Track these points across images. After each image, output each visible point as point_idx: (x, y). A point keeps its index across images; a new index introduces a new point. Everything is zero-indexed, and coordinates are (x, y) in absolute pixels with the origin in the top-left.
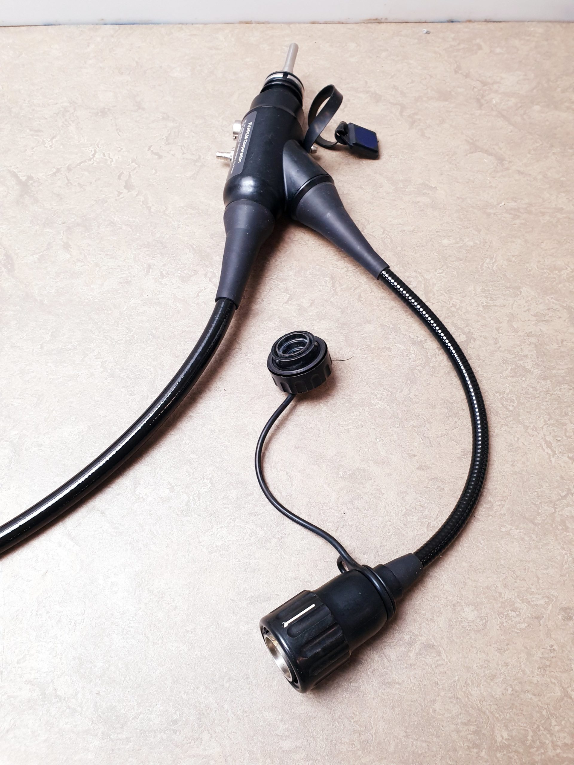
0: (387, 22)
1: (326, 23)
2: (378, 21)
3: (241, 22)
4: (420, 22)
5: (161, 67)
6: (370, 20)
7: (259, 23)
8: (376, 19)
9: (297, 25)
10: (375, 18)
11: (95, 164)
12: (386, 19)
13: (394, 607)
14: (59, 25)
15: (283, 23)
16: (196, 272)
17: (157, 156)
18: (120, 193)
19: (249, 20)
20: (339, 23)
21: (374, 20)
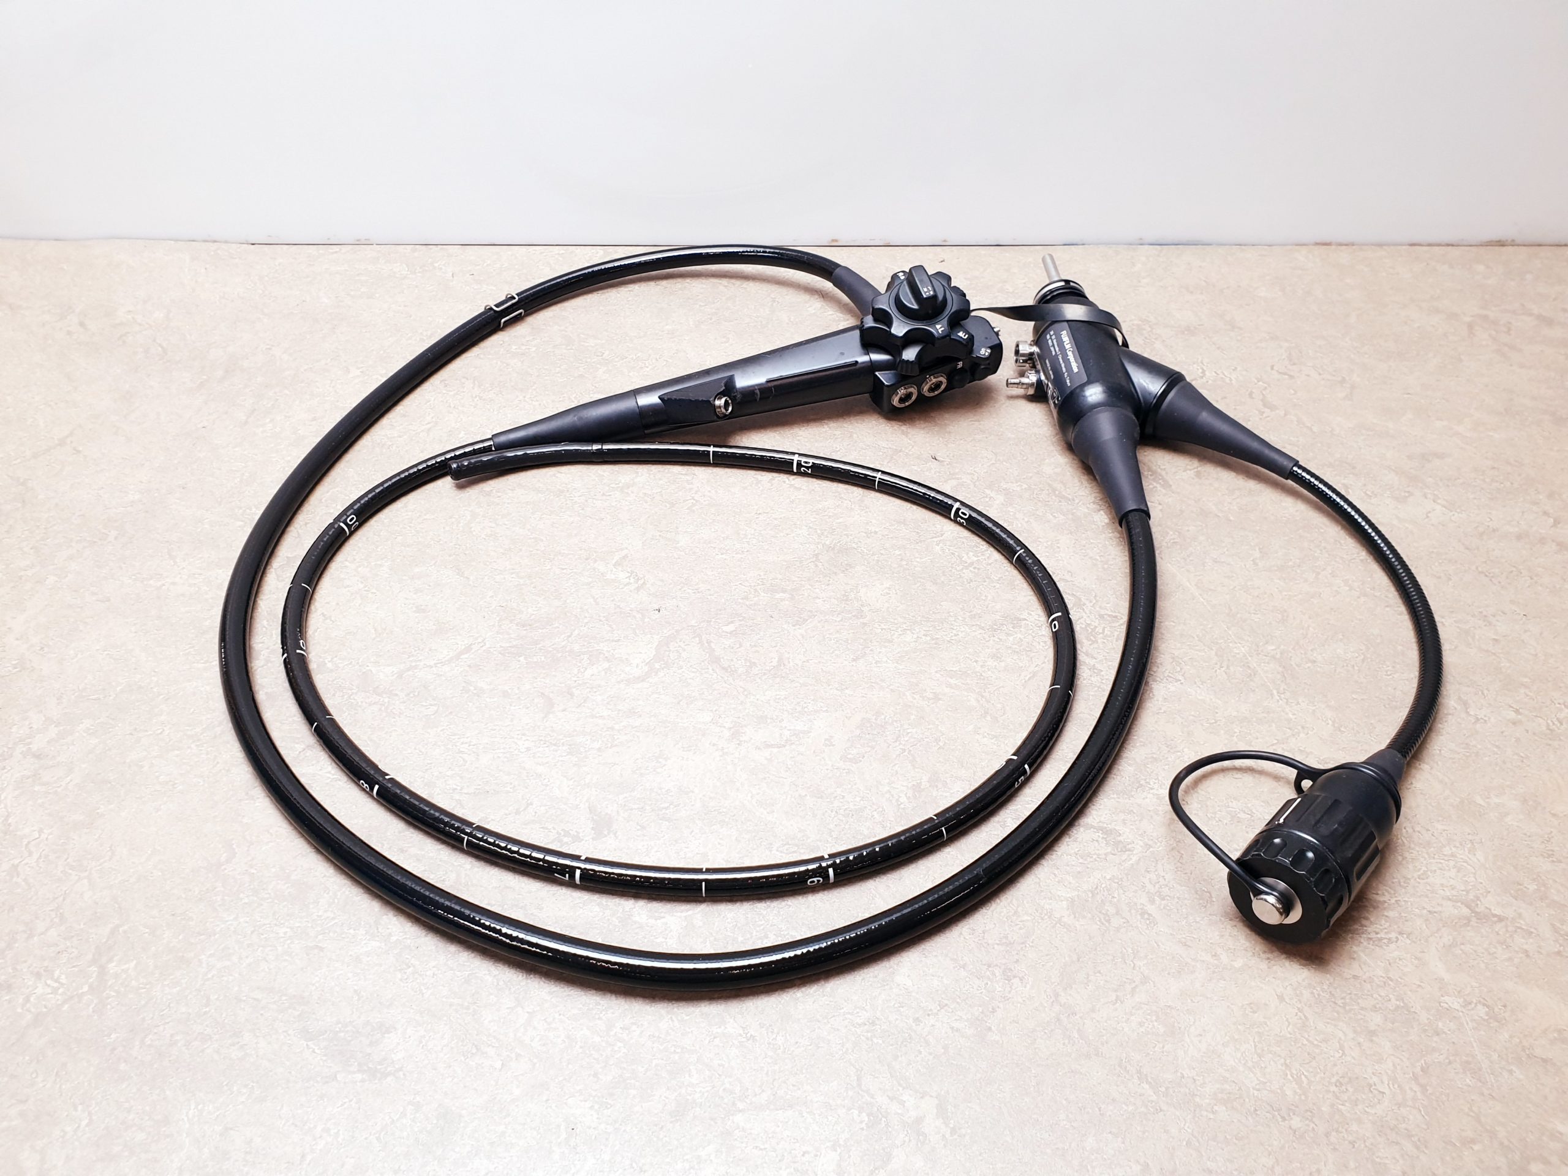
0: (1513, 244)
1: (1430, 245)
2: (1501, 244)
3: (1317, 244)
4: (1557, 245)
5: (1239, 286)
6: (1492, 241)
7: (1341, 245)
8: (1499, 241)
9: (1392, 247)
10: (1498, 239)
11: (1210, 382)
12: (1513, 241)
13: (1396, 783)
14: (1083, 244)
15: (1372, 245)
16: (1411, 494)
17: (1286, 377)
18: (1262, 413)
19: (1328, 242)
20: (1448, 245)
21: (1497, 242)
